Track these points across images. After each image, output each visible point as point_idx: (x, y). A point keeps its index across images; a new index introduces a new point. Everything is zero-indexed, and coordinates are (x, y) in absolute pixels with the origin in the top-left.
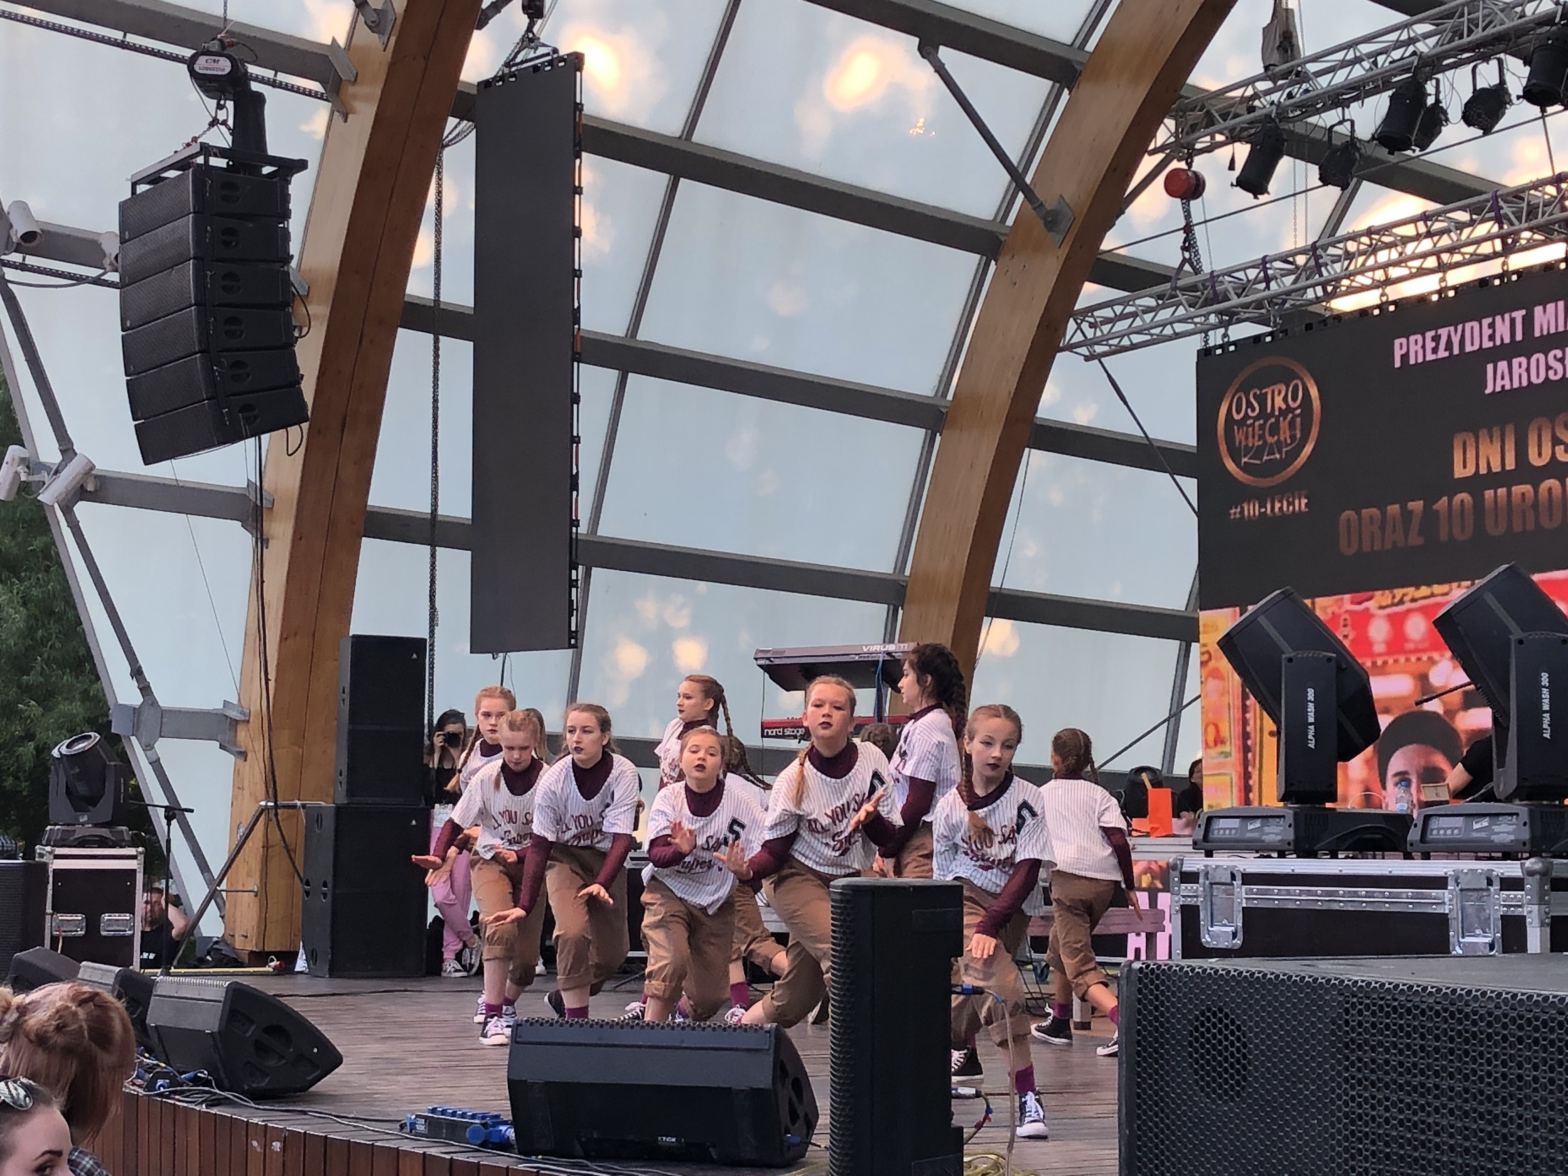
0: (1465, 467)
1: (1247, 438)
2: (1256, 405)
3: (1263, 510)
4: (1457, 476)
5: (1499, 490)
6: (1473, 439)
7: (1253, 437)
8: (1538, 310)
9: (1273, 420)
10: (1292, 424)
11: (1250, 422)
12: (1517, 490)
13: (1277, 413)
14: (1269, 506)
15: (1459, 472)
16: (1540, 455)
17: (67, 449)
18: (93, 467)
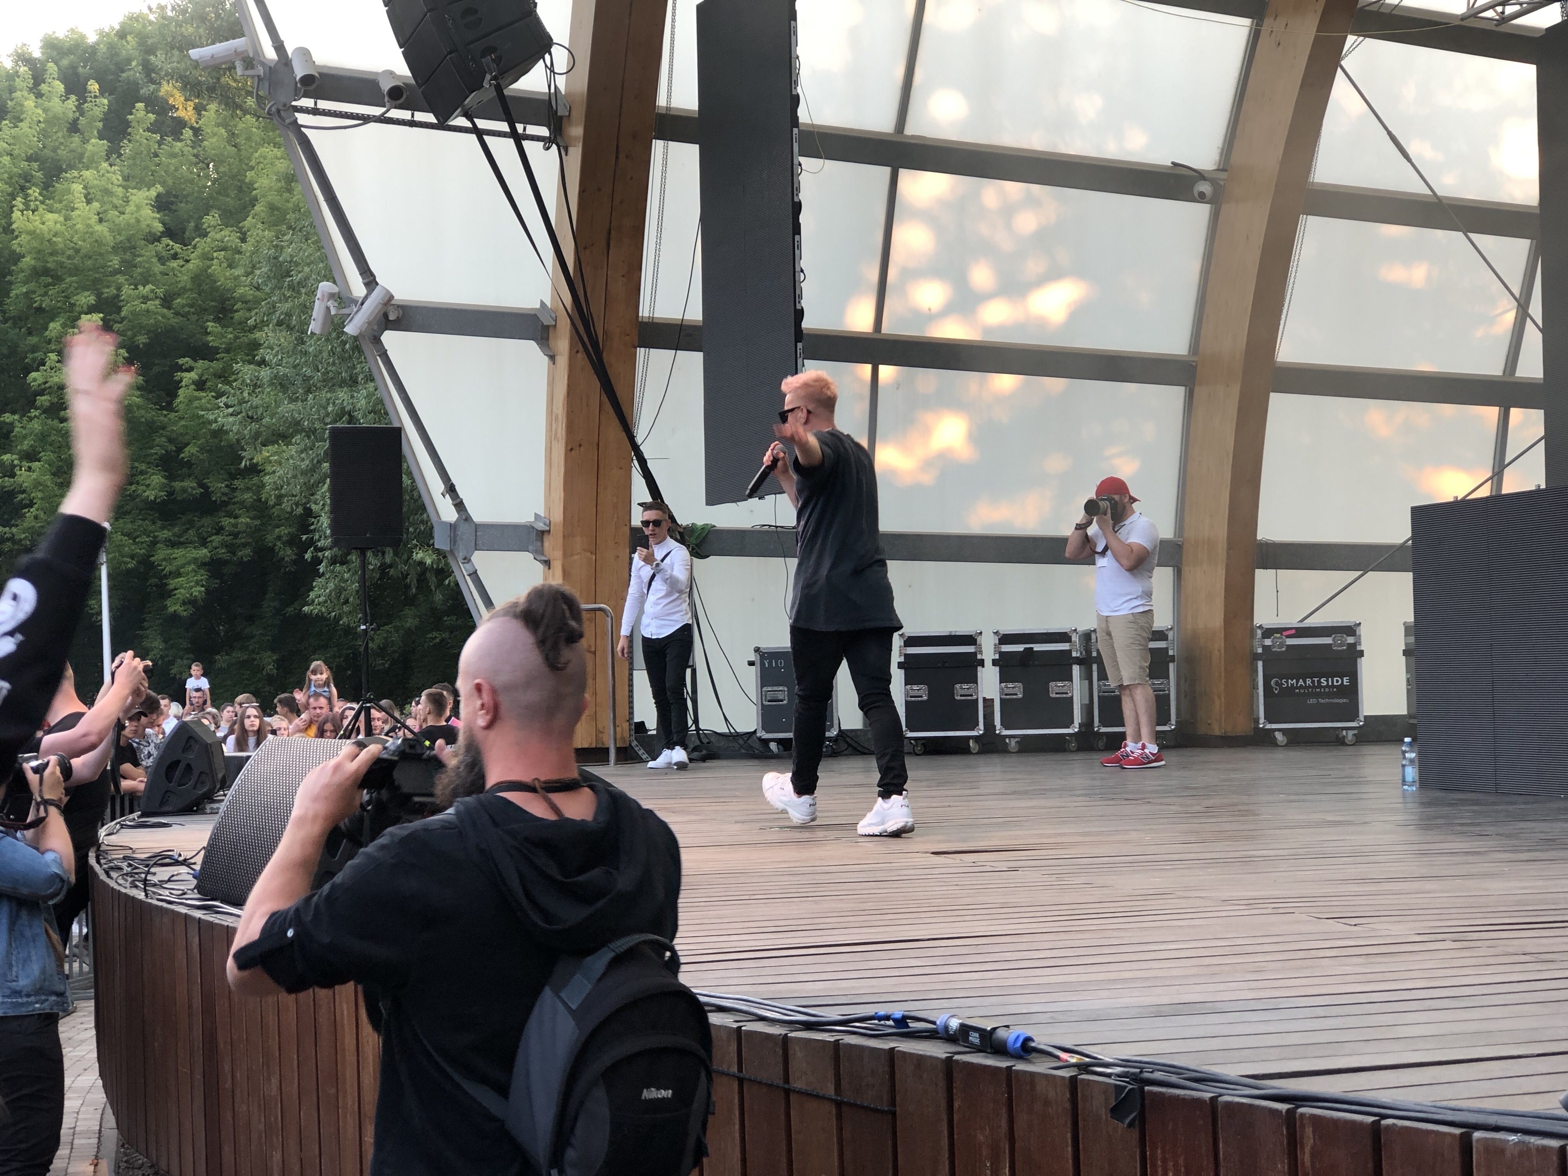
17: (371, 281)
18: (392, 297)
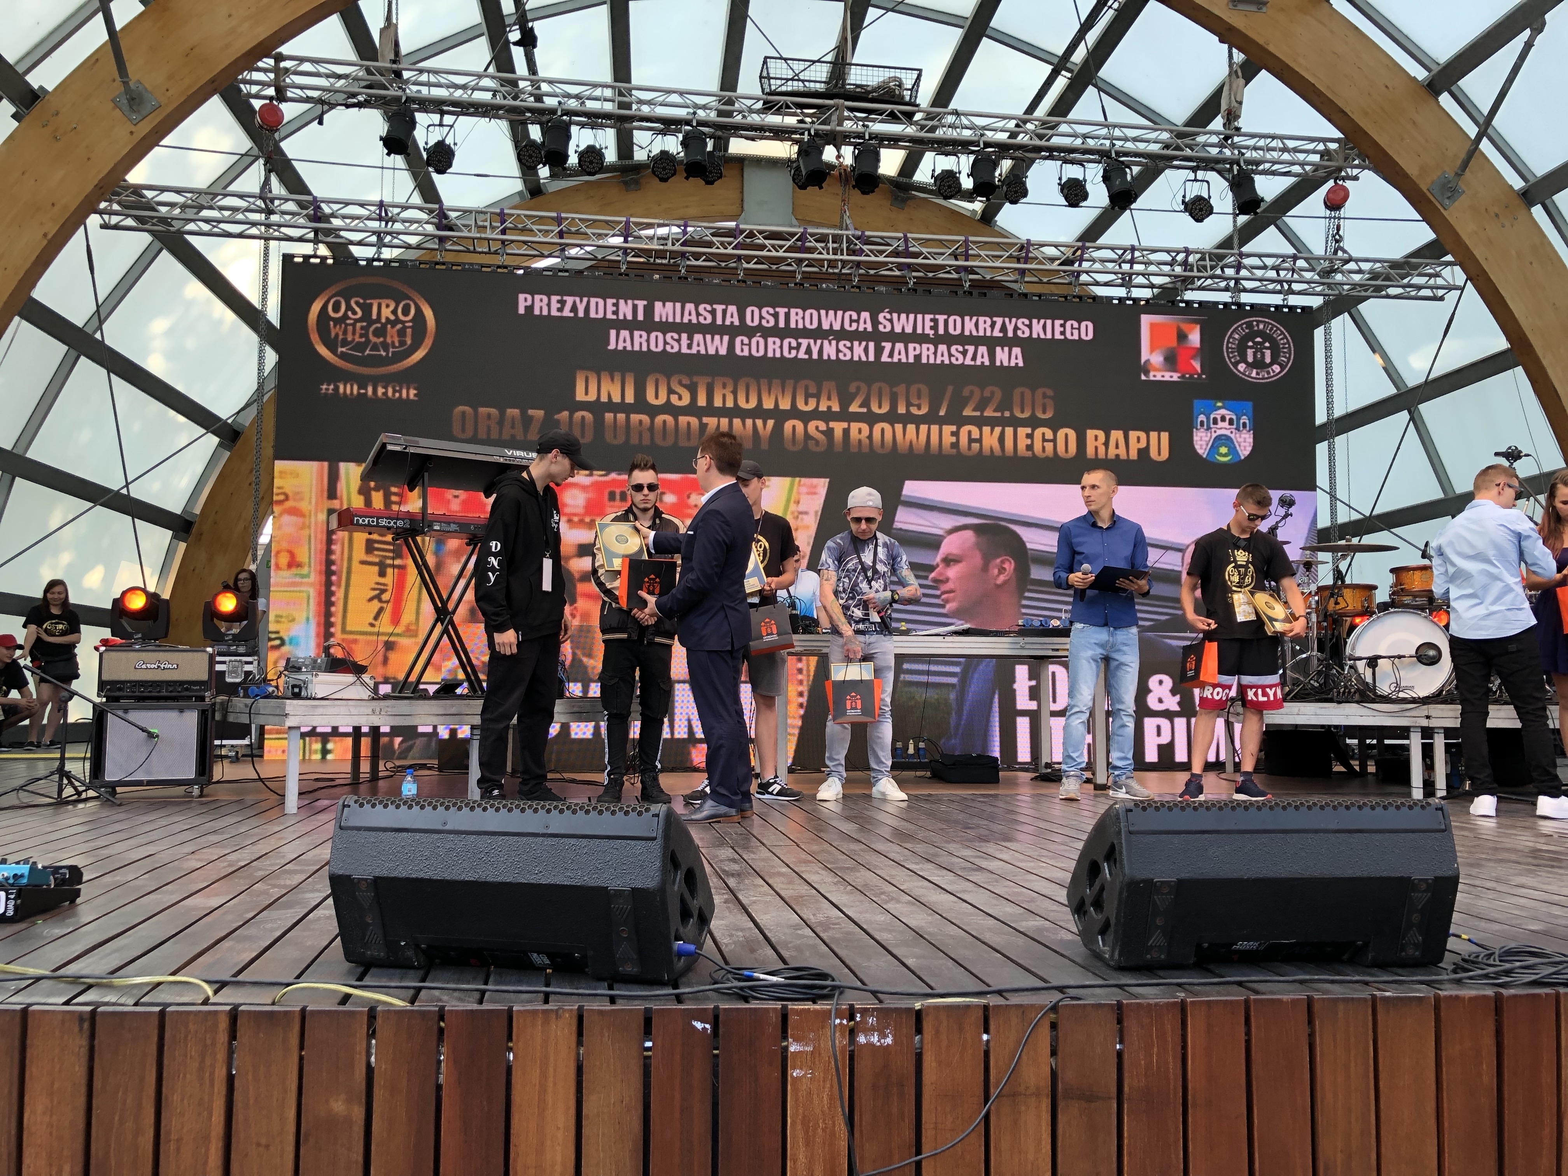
0: (587, 393)
1: (345, 332)
2: (357, 309)
3: (362, 391)
4: (578, 399)
5: (619, 415)
6: (595, 376)
7: (354, 333)
8: (658, 305)
9: (379, 325)
10: (402, 333)
11: (348, 322)
12: (635, 418)
13: (383, 320)
14: (370, 390)
15: (580, 396)
16: (657, 397)
